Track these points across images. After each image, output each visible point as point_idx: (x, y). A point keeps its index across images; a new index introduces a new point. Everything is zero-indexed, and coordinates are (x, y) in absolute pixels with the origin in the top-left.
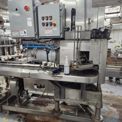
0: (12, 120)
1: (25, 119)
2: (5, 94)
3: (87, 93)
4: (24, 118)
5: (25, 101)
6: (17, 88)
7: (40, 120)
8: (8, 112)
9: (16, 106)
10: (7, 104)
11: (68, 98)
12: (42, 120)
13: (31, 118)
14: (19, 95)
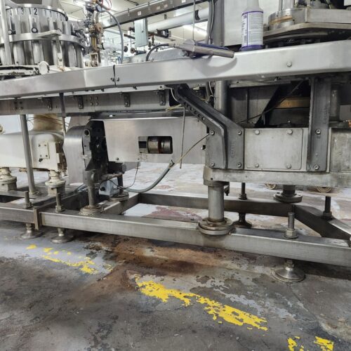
0: (69, 253)
1: (111, 252)
2: (55, 191)
3: (333, 139)
4: (107, 251)
5: (111, 206)
6: (86, 156)
7: (157, 256)
8: (60, 235)
9: (84, 211)
10: (58, 207)
11: (257, 169)
12: (164, 257)
13: (131, 251)
14: (92, 176)
